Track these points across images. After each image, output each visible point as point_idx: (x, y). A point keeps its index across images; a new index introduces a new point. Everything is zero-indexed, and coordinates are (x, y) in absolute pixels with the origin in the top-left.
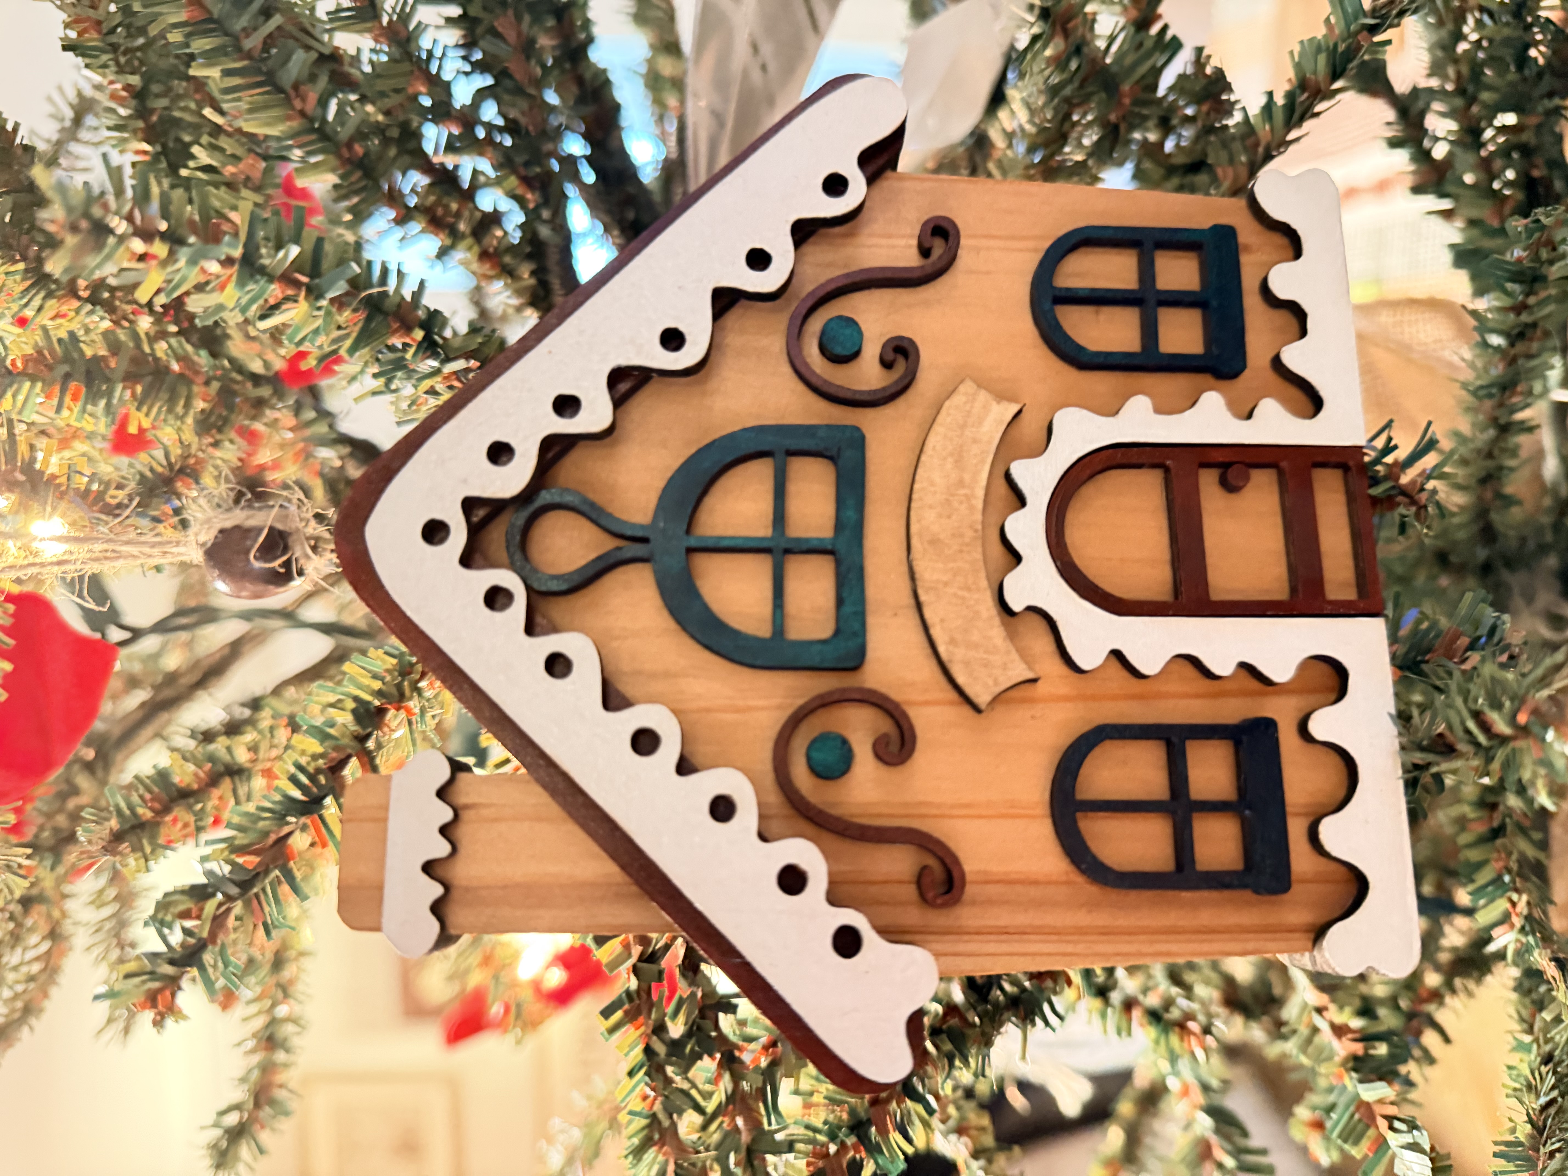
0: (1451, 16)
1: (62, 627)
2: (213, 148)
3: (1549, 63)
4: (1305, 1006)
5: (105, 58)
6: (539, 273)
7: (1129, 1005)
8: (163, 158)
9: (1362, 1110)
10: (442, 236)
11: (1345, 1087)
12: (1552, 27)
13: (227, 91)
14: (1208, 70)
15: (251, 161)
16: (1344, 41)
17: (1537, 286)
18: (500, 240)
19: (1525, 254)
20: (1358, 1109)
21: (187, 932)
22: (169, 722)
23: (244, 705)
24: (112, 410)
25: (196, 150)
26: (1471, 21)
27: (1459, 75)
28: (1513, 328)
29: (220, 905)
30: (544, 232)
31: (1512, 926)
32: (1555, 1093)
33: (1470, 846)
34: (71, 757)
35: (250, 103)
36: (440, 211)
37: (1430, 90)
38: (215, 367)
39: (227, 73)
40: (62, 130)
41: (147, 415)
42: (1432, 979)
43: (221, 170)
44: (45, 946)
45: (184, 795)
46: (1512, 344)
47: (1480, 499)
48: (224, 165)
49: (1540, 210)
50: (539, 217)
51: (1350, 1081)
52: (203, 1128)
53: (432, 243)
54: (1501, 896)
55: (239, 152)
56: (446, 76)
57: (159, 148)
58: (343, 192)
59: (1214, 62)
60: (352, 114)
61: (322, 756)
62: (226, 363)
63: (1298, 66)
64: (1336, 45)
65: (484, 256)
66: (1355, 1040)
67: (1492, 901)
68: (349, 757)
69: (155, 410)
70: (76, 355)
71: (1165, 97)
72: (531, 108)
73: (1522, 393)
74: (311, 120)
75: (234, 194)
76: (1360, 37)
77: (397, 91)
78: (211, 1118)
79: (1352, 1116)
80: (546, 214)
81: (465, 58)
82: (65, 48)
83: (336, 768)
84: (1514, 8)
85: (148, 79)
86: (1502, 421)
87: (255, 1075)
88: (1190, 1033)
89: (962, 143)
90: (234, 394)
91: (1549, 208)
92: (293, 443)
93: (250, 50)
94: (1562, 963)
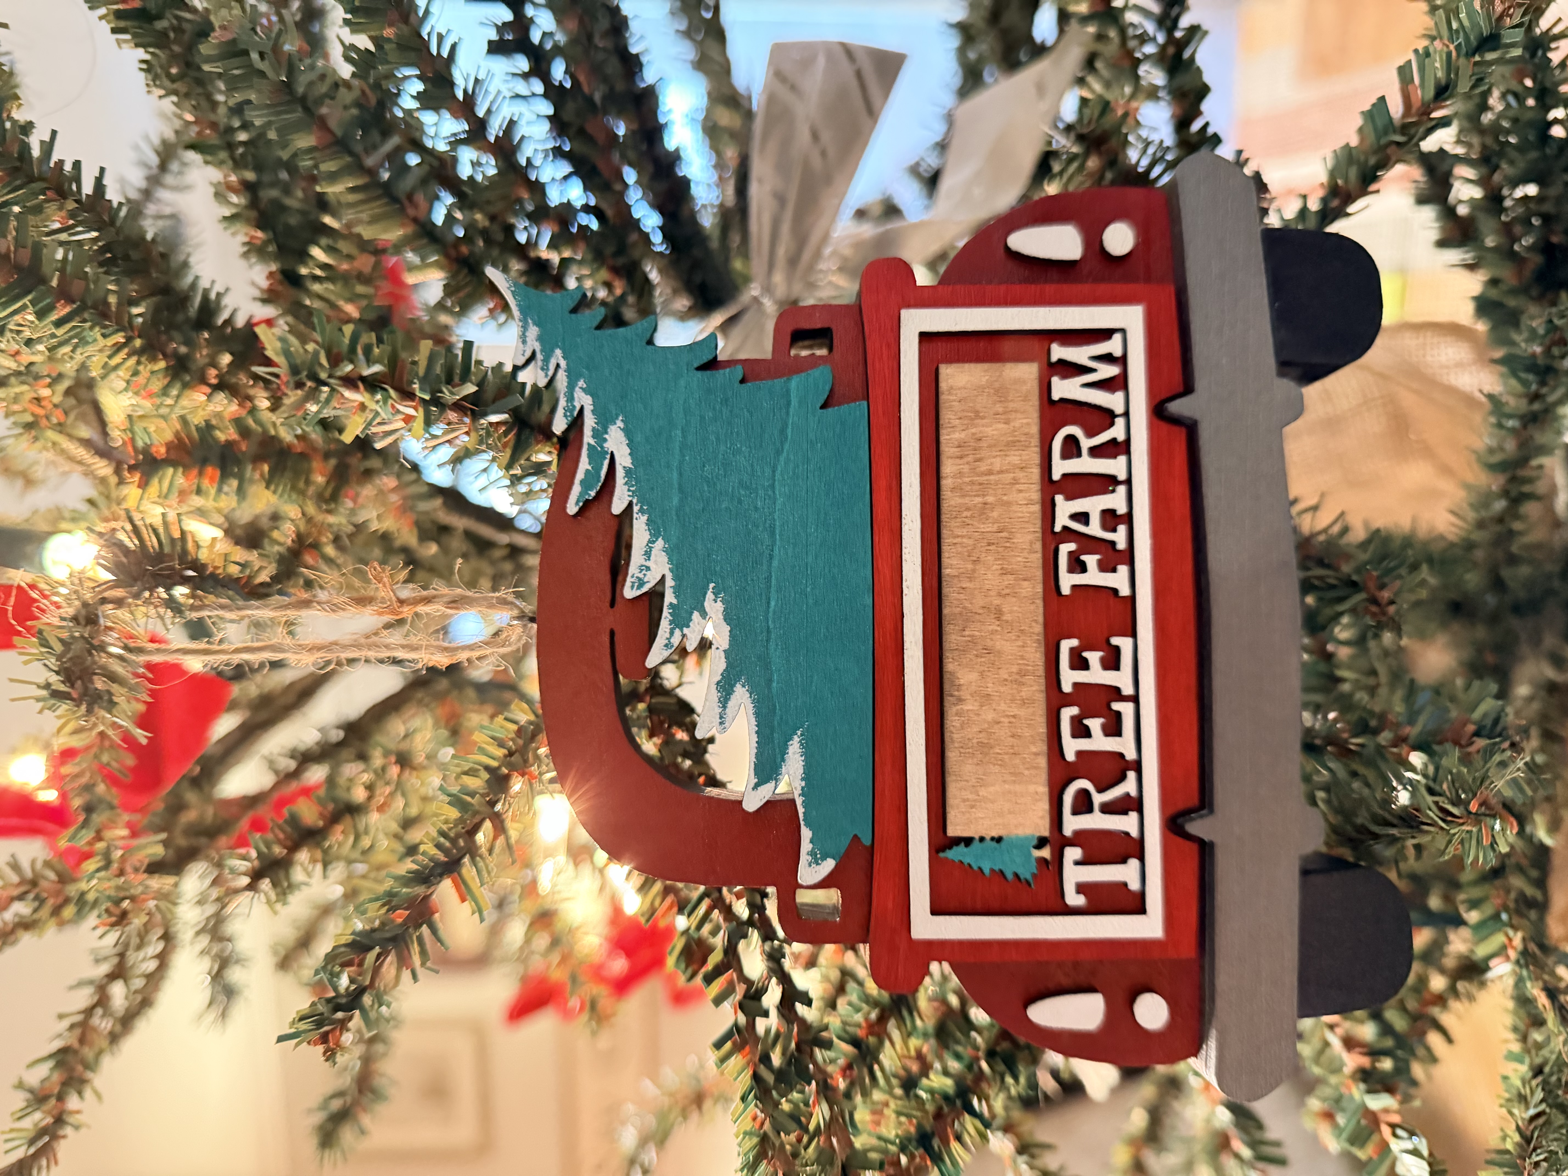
2: (330, 250)
5: (222, 155)
8: (276, 244)
9: (1368, 1117)
11: (1351, 1098)
13: (350, 204)
15: (363, 259)
16: (1374, 152)
17: (1549, 377)
19: (1540, 350)
20: (1364, 1116)
21: (350, 979)
23: (339, 727)
24: (243, 489)
25: (314, 250)
26: (1496, 94)
27: (1483, 145)
28: (1526, 414)
29: (377, 957)
31: (1508, 958)
32: (1543, 1107)
33: (1471, 883)
35: (371, 214)
37: (1456, 156)
39: (351, 189)
41: (274, 492)
42: (1438, 983)
43: (336, 268)
48: (340, 263)
51: (1357, 1092)
54: (1500, 930)
55: (354, 252)
57: (272, 236)
58: (452, 288)
61: (459, 821)
63: (1331, 174)
64: (1367, 157)
66: (1361, 1053)
67: (1491, 934)
68: (482, 820)
69: (280, 489)
70: (211, 441)
73: (1532, 468)
74: (420, 225)
75: (348, 288)
76: (1389, 151)
77: (503, 197)
79: (1360, 1121)
83: (471, 834)
93: (370, 169)
94: (1552, 993)
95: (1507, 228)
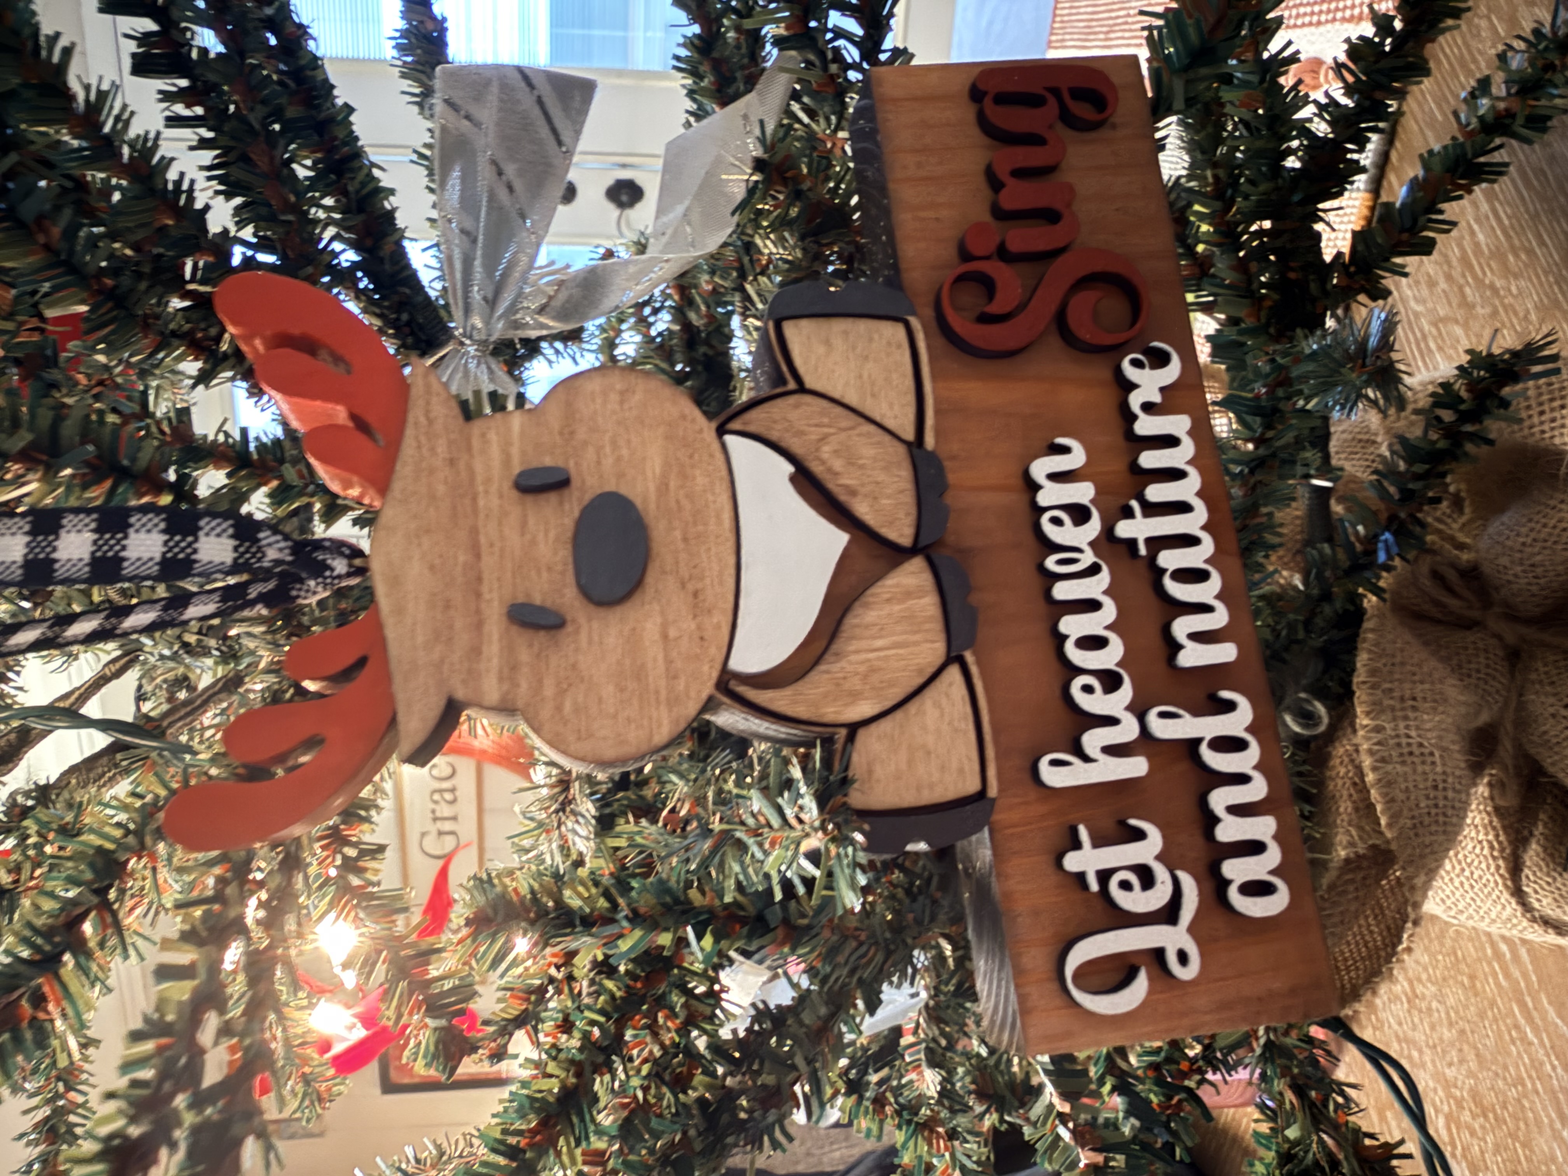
10: (202, 358)
17: (1276, 419)
19: (1265, 391)
36: (199, 336)
46: (1253, 473)
53: (194, 365)
56: (198, 205)
58: (94, 322)
61: (58, 915)
66: (1096, 1150)
68: (87, 912)
74: (57, 253)
77: (143, 225)
83: (74, 924)
88: (938, 1136)
95: (1242, 266)
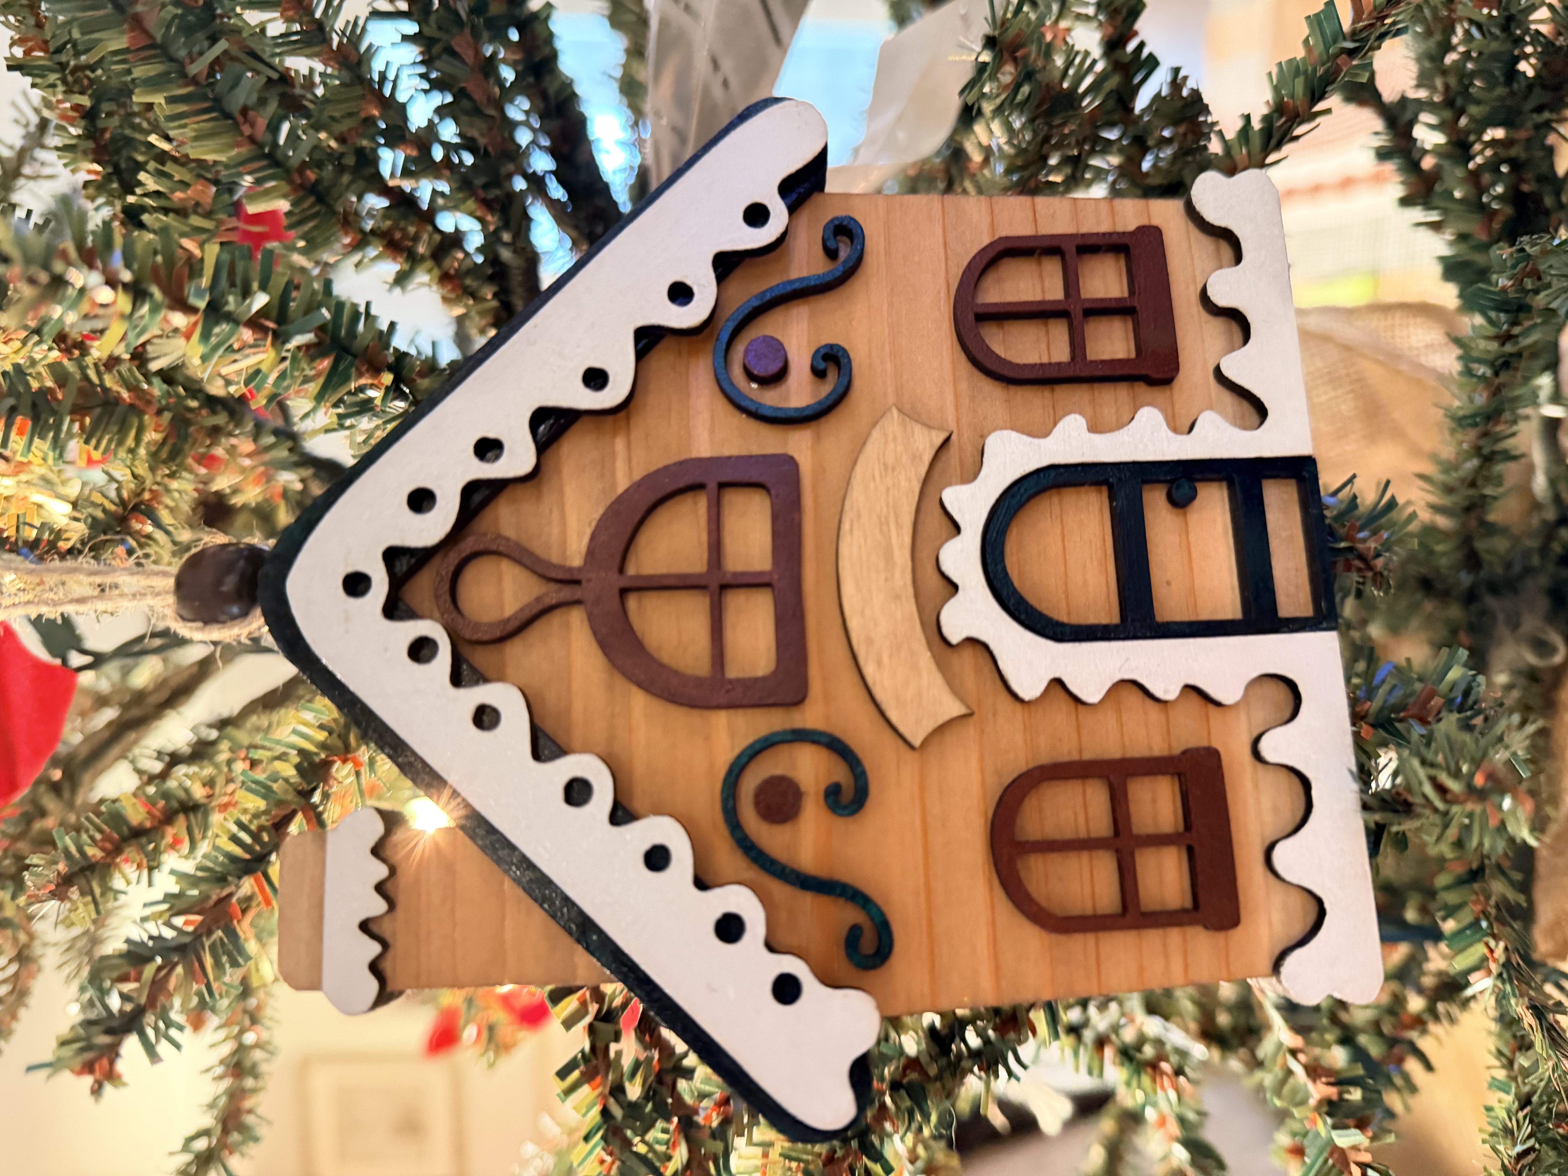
0: (1440, 26)
1: (22, 652)
2: (160, 174)
3: (1538, 75)
4: (1280, 1045)
5: (53, 77)
6: (502, 295)
7: (1101, 1042)
8: (114, 178)
9: (1336, 1156)
10: (400, 259)
11: (1318, 1134)
12: (1542, 39)
13: (171, 118)
14: (1185, 93)
15: (200, 187)
16: (1323, 64)
17: (1522, 315)
18: (461, 262)
19: (1510, 283)
20: (1331, 1155)
21: (124, 997)
22: (136, 742)
23: (210, 726)
24: (59, 444)
25: (142, 176)
26: (1459, 31)
27: (1447, 87)
28: (1497, 358)
29: (159, 969)
30: (506, 254)
31: (1489, 972)
32: (1531, 1142)
33: (1447, 888)
34: (37, 776)
35: (195, 130)
36: (398, 235)
37: (1418, 101)
38: (168, 394)
39: (171, 100)
40: (27, 136)
41: (96, 448)
42: (1416, 1003)
43: (170, 196)
44: (13, 968)
45: (137, 834)
46: (1496, 374)
47: (1464, 525)
48: (173, 191)
49: (1525, 238)
50: (499, 240)
51: (1322, 1127)
52: (172, 1154)
53: (390, 268)
54: (1479, 941)
55: (187, 178)
56: (401, 97)
57: (110, 170)
58: (295, 219)
59: (1191, 84)
60: (304, 137)
61: (265, 812)
62: (181, 390)
63: (1276, 89)
64: (1315, 70)
65: (445, 278)
66: (1329, 1084)
67: (1470, 945)
68: (293, 814)
69: (104, 443)
70: (21, 389)
71: (1141, 116)
72: (490, 129)
73: (1506, 422)
74: (261, 146)
75: (183, 220)
76: (1339, 61)
77: (350, 115)
78: (179, 1144)
79: (1326, 1161)
80: (506, 237)
81: (423, 76)
82: (10, 68)
83: (280, 826)
84: (1502, 21)
85: (98, 99)
86: (1486, 451)
87: (223, 1101)
88: (1162, 1073)
89: (938, 153)
90: (188, 423)
91: (1535, 237)
92: (253, 468)
93: (194, 77)
94: (1539, 1011)
95: (1474, 176)
